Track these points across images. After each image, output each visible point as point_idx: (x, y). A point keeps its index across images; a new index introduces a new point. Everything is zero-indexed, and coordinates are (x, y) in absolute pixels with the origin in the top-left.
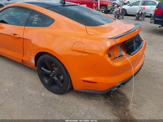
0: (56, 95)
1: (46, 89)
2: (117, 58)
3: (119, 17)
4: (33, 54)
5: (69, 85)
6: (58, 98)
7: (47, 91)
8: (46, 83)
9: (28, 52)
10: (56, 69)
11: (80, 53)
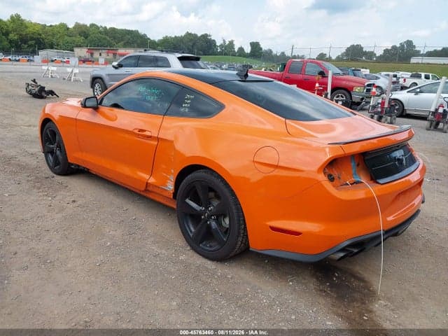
0: (209, 262)
1: (189, 248)
2: (347, 184)
3: (383, 120)
4: (172, 171)
5: (240, 239)
6: (214, 267)
7: (191, 253)
8: (191, 235)
9: (164, 166)
10: (215, 203)
11: (269, 168)
